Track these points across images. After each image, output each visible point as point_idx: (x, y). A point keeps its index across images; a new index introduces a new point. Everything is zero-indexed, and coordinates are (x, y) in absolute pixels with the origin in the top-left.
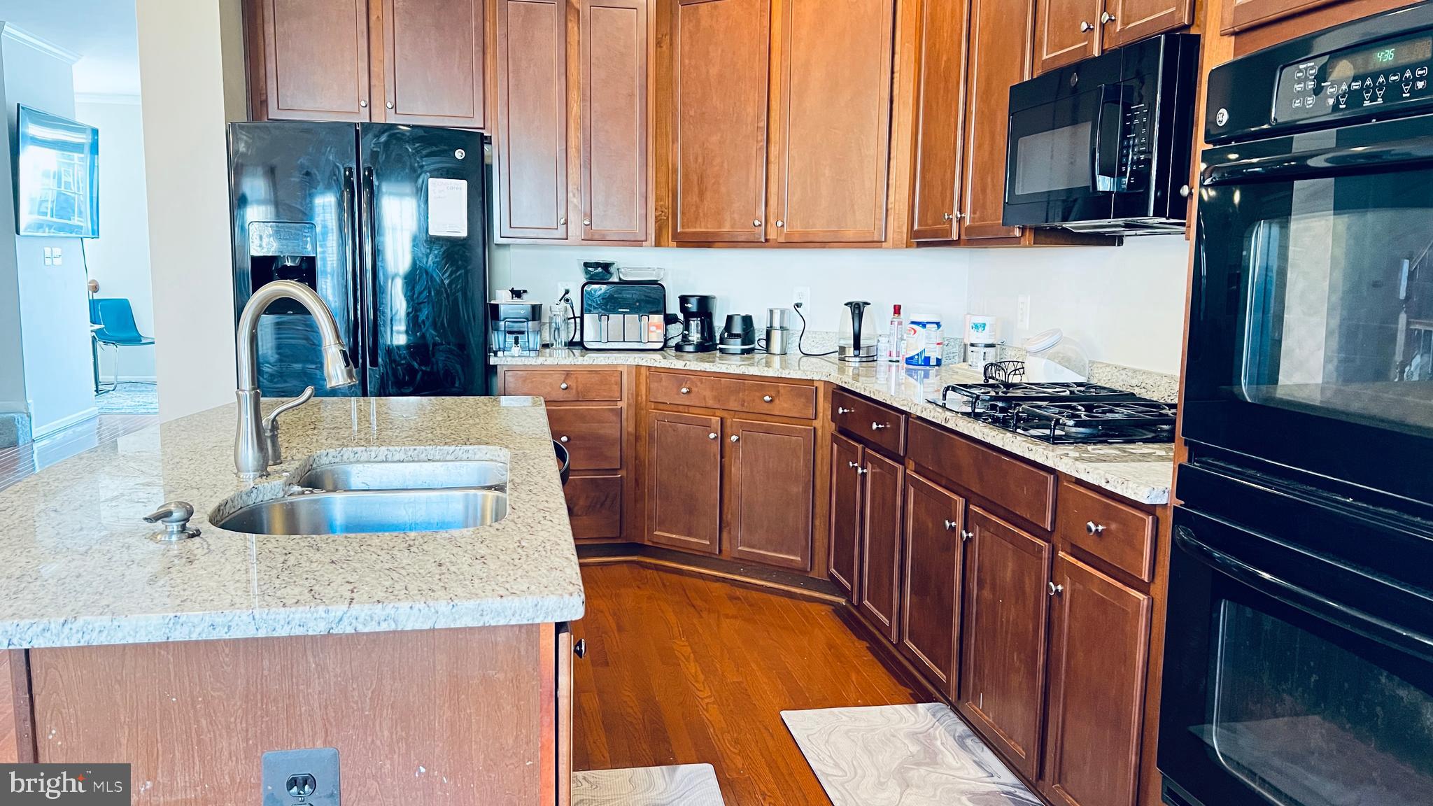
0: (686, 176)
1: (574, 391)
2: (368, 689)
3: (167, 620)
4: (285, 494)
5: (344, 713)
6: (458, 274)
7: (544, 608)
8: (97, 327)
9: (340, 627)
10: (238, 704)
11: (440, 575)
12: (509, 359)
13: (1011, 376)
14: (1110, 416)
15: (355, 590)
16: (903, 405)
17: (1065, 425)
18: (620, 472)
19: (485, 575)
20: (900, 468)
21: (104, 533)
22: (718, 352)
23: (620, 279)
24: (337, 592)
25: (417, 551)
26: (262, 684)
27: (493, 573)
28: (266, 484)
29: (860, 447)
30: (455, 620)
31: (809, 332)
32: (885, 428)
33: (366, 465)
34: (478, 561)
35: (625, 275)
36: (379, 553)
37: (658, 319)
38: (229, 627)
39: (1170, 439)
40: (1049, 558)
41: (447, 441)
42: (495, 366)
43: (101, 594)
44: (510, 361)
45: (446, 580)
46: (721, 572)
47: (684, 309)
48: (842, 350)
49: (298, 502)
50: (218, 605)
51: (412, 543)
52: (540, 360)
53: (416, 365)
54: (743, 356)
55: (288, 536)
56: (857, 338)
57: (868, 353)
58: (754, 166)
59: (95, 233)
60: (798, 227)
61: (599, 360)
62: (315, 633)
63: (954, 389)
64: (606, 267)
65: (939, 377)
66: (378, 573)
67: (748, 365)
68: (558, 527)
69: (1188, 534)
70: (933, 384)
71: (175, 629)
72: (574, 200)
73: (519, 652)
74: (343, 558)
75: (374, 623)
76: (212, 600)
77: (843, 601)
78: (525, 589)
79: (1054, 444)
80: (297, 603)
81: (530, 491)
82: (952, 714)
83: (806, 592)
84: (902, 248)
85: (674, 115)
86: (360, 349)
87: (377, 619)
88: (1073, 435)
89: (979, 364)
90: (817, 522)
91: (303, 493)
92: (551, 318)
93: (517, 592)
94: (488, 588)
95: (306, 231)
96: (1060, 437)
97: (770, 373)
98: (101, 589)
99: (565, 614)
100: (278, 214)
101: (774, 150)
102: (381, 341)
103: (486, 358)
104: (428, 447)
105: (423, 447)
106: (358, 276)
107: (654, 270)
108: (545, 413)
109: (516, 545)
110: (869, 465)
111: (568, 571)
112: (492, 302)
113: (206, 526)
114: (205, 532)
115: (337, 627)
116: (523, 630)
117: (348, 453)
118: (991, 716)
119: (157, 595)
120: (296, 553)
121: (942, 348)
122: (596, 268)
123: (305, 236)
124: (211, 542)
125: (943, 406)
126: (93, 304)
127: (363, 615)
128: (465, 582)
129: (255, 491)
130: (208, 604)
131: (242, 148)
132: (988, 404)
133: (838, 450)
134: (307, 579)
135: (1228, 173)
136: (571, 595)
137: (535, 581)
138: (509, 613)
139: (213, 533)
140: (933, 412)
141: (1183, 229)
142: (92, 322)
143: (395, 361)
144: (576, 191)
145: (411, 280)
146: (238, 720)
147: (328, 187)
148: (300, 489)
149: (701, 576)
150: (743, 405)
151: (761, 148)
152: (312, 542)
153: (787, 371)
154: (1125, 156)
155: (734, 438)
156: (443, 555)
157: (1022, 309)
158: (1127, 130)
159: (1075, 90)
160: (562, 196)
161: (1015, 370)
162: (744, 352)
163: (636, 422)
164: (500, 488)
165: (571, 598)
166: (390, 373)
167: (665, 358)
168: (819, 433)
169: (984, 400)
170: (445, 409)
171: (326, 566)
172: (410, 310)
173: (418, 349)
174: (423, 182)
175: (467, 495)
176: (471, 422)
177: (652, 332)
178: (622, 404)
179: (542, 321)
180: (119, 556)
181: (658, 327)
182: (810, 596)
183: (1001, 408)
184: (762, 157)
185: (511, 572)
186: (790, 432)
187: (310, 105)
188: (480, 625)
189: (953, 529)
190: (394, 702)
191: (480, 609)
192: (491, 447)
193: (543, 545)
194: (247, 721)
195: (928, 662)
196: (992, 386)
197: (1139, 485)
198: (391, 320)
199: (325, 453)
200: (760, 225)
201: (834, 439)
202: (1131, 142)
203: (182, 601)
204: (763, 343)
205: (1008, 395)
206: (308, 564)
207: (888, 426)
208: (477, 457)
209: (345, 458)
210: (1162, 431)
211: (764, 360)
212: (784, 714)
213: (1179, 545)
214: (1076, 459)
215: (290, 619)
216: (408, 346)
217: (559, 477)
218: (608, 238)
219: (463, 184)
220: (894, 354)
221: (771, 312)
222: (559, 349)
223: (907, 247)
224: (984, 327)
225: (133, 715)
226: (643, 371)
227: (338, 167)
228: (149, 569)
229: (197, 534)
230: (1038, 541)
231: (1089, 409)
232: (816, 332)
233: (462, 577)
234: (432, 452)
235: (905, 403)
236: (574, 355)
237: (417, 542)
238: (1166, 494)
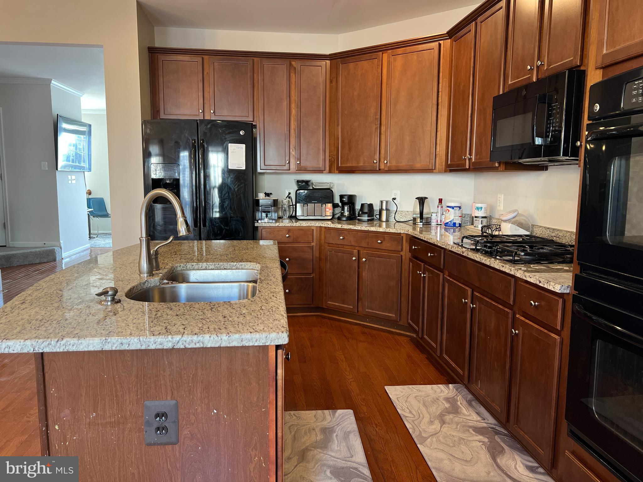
0: (343, 141)
1: (292, 238)
2: (191, 374)
3: (102, 341)
4: (160, 284)
5: (180, 384)
6: (241, 186)
7: (270, 338)
8: (90, 210)
9: (178, 345)
10: (134, 379)
11: (224, 322)
12: (263, 224)
13: (494, 232)
14: (541, 251)
15: (186, 328)
16: (443, 245)
17: (520, 255)
18: (312, 274)
19: (244, 322)
20: (441, 274)
21: (80, 300)
22: (357, 220)
23: (313, 187)
24: (177, 329)
25: (215, 310)
26: (144, 370)
27: (248, 321)
28: (152, 279)
29: (422, 264)
30: (229, 343)
31: (399, 211)
32: (434, 255)
33: (197, 271)
34: (242, 316)
35: (315, 186)
36: (198, 311)
37: (330, 205)
38: (129, 344)
39: (571, 262)
40: (512, 317)
41: (233, 260)
42: (258, 227)
43: (75, 328)
44: (264, 225)
45: (227, 324)
46: (358, 321)
47: (341, 201)
48: (414, 219)
49: (166, 287)
50: (124, 334)
51: (213, 307)
52: (277, 224)
53: (223, 227)
54: (368, 222)
55: (159, 303)
56: (421, 213)
57: (426, 221)
58: (374, 136)
59: (90, 170)
60: (394, 163)
61: (303, 224)
62: (167, 348)
63: (467, 238)
64: (307, 182)
65: (460, 232)
66: (196, 321)
67: (371, 226)
68: (279, 300)
69: (580, 308)
70: (457, 235)
71: (106, 345)
72: (293, 153)
73: (259, 358)
74: (182, 313)
75: (193, 343)
76: (122, 332)
77: (415, 336)
78: (262, 329)
79: (514, 264)
80: (159, 334)
81: (268, 283)
82: (465, 390)
83: (397, 331)
84: (443, 172)
85: (338, 114)
86: (198, 219)
87: (194, 342)
88: (524, 259)
89: (479, 226)
90: (403, 299)
91: (168, 283)
92: (282, 205)
93: (258, 331)
94: (245, 328)
95: (175, 167)
96: (517, 261)
97: (381, 230)
98: (75, 326)
99: (280, 341)
100: (164, 160)
101: (383, 129)
102: (207, 216)
103: (254, 223)
104: (224, 263)
105: (222, 263)
106: (198, 187)
107: (328, 183)
108: (277, 248)
109: (259, 308)
110: (427, 273)
111: (282, 321)
112: (256, 198)
113: (124, 298)
114: (123, 301)
115: (177, 345)
116: (261, 348)
117: (189, 265)
118: (484, 390)
119: (98, 329)
120: (161, 311)
121: (462, 218)
122: (302, 183)
123: (175, 170)
124: (125, 305)
125: (462, 246)
126: (89, 200)
127: (188, 340)
128: (235, 326)
129: (147, 282)
130: (120, 334)
131: (148, 131)
132: (483, 245)
133: (412, 266)
134: (165, 323)
135: (600, 134)
136: (283, 332)
137: (266, 325)
138: (254, 340)
139: (126, 301)
140: (456, 248)
141: (577, 162)
142: (88, 208)
143: (213, 224)
144: (294, 149)
145: (221, 189)
146: (134, 387)
147: (185, 149)
148: (167, 281)
149: (350, 322)
150: (368, 245)
151: (377, 128)
152: (169, 306)
153: (388, 229)
154: (548, 128)
155: (364, 259)
156: (226, 313)
157: (499, 200)
158: (549, 116)
159: (525, 97)
160: (287, 151)
161: (496, 229)
162: (369, 220)
163: (320, 252)
164: (255, 282)
165: (283, 334)
166: (211, 230)
167: (333, 223)
168: (404, 258)
169: (481, 243)
170: (233, 246)
171: (174, 317)
172: (220, 202)
173: (223, 219)
174: (226, 145)
175: (240, 285)
176: (244, 252)
177: (327, 211)
178: (313, 244)
179: (278, 206)
180: (85, 311)
181: (330, 209)
182: (398, 333)
183: (489, 246)
184: (378, 132)
185: (256, 321)
186: (390, 257)
187: (178, 112)
188: (241, 345)
189: (466, 303)
190: (202, 380)
191: (241, 338)
192: (252, 263)
193: (272, 308)
194: (137, 387)
195: (454, 365)
196: (485, 236)
197: (556, 283)
198: (213, 206)
199: (179, 265)
200: (376, 163)
201: (410, 260)
202: (552, 121)
203: (109, 332)
204: (378, 216)
205: (493, 240)
206: (166, 316)
207: (436, 255)
208: (246, 268)
209: (188, 267)
210: (567, 258)
211: (378, 224)
212: (386, 387)
213: (576, 313)
214: (525, 271)
215: (156, 341)
216: (219, 218)
217: (281, 277)
218: (307, 170)
219: (244, 146)
220: (439, 221)
221: (382, 202)
222: (286, 219)
223: (445, 172)
224: (481, 209)
225: (87, 383)
226: (323, 229)
227: (189, 139)
228: (97, 317)
229: (119, 301)
230: (506, 310)
231: (531, 247)
232: (402, 211)
233: (234, 323)
234: (226, 265)
235: (444, 244)
236: (293, 222)
237: (215, 306)
238: (569, 288)
